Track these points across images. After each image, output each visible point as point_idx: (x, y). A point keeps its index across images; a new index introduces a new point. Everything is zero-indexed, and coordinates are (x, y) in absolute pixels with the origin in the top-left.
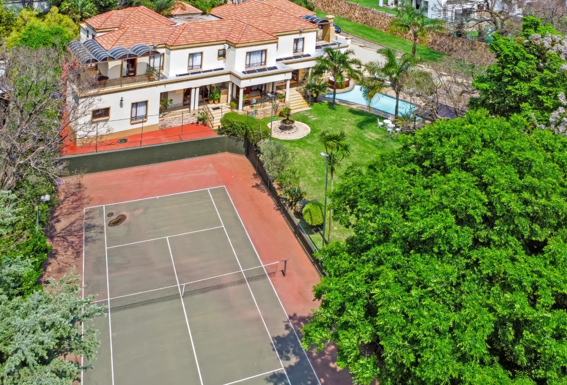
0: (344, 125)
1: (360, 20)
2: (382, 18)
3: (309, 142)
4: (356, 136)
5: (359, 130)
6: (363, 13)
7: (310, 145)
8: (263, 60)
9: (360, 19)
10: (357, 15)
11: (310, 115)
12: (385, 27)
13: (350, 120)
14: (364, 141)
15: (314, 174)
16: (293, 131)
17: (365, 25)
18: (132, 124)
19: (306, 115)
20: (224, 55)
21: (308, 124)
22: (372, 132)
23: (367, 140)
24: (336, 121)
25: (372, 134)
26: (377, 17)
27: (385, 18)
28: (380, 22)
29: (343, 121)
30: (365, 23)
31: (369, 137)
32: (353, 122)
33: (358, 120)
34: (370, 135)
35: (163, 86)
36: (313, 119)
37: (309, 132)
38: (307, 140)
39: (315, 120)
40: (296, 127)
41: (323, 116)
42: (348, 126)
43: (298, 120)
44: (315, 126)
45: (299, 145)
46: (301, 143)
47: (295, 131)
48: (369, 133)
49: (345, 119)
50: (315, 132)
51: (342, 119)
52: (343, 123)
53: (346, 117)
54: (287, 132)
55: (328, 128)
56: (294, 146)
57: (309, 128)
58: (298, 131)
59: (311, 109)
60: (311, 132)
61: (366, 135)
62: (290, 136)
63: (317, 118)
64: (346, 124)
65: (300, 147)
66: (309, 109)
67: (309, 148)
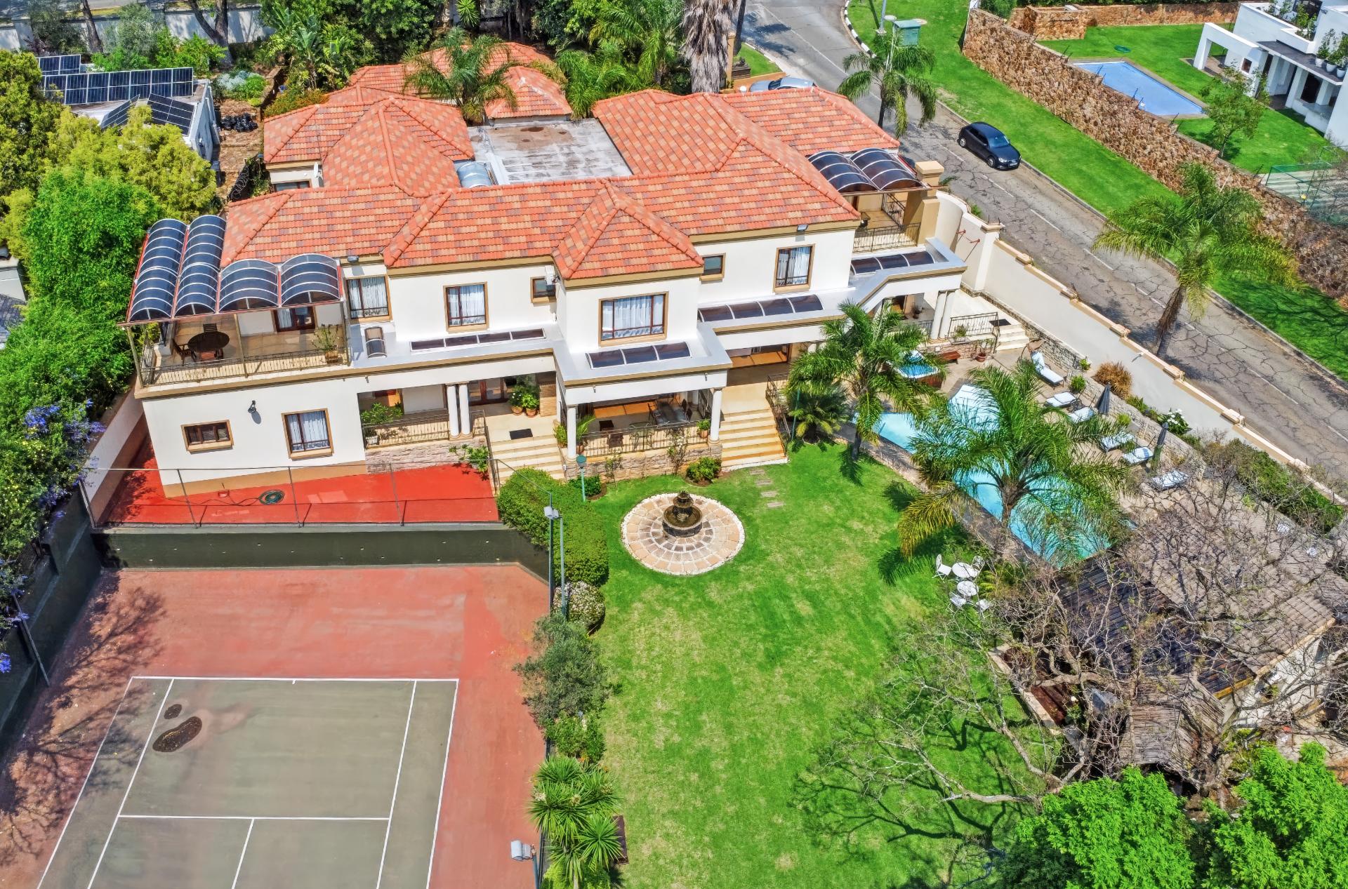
0: (840, 546)
1: (1095, 129)
2: (1159, 137)
3: (713, 594)
4: (855, 598)
5: (874, 573)
6: (1106, 108)
7: (710, 604)
8: (658, 320)
9: (1096, 124)
10: (1088, 111)
11: (769, 488)
12: (1161, 165)
13: (871, 528)
14: (868, 622)
15: (668, 716)
16: (695, 539)
17: (1107, 146)
19: (759, 485)
20: (551, 293)
21: (748, 521)
22: (910, 592)
23: (879, 618)
24: (830, 525)
25: (904, 600)
26: (1144, 129)
27: (1167, 139)
28: (1149, 147)
29: (849, 530)
30: (1106, 140)
31: (890, 610)
32: (874, 540)
33: (893, 536)
34: (896, 602)
36: (772, 505)
37: (735, 553)
38: (713, 583)
39: (774, 512)
40: (707, 524)
41: (800, 501)
42: (850, 555)
43: (726, 502)
44: (762, 533)
45: (681, 601)
46: (692, 592)
47: (699, 545)
48: (899, 594)
49: (856, 525)
50: (749, 558)
51: (848, 524)
52: (845, 539)
53: (865, 514)
54: (676, 544)
55: (795, 549)
56: (667, 602)
57: (742, 540)
58: (705, 544)
59: (783, 465)
60: (739, 554)
61: (885, 600)
62: (678, 557)
63: (782, 505)
64: (850, 543)
65: (681, 609)
66: (778, 462)
67: (701, 618)
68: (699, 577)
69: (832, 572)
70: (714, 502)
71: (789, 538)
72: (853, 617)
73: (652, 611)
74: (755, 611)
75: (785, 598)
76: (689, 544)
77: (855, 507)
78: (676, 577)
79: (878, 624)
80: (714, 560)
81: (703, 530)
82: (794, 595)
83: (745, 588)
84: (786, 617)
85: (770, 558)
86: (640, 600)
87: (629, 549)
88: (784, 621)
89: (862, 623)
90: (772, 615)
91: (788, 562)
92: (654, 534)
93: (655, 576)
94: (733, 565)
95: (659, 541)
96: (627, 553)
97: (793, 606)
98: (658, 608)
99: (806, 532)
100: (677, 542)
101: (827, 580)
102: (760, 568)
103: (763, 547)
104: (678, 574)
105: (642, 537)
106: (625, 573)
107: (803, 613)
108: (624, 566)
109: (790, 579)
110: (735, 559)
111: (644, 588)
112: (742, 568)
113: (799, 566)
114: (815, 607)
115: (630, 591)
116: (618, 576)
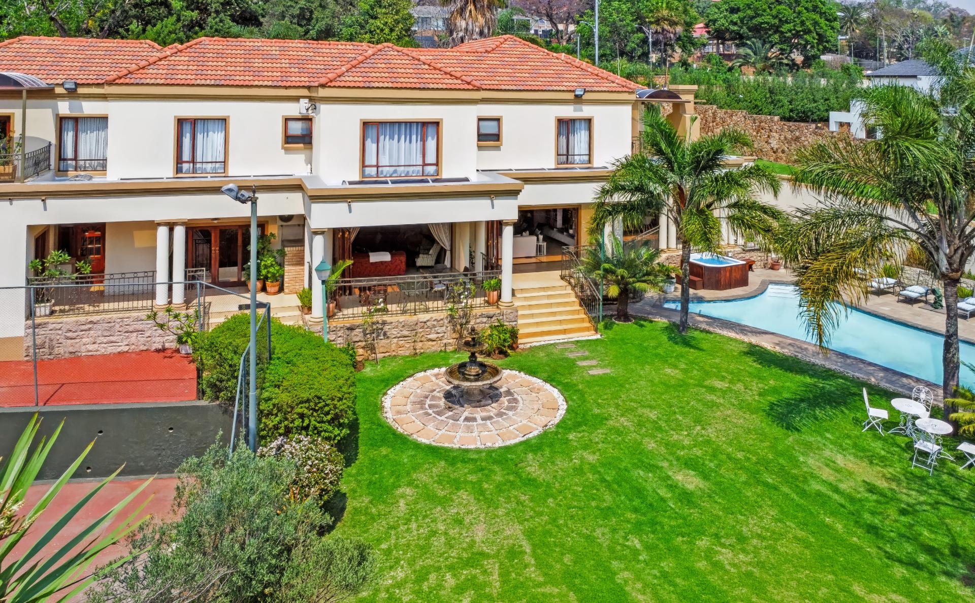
0: (709, 405)
1: (785, 155)
3: (533, 469)
4: (764, 463)
5: (777, 431)
6: (790, 138)
8: (431, 158)
10: (775, 144)
11: (585, 358)
13: (739, 386)
14: (803, 494)
20: (306, 139)
22: (842, 449)
23: (815, 486)
24: (682, 385)
25: (840, 460)
29: (712, 389)
31: (826, 474)
32: (751, 397)
33: (775, 391)
34: (830, 463)
35: (37, 202)
36: (594, 372)
37: (557, 420)
38: (530, 456)
39: (601, 377)
40: (509, 393)
41: (632, 366)
42: (729, 412)
43: (532, 372)
44: (590, 398)
45: (480, 481)
46: (496, 468)
47: (500, 415)
48: (827, 453)
49: (718, 384)
50: (579, 424)
51: (707, 383)
52: (711, 397)
53: (726, 375)
54: (466, 414)
55: (640, 411)
56: (457, 485)
57: (563, 406)
58: (510, 413)
59: (597, 340)
60: (563, 421)
61: (811, 461)
62: (469, 430)
63: (608, 371)
64: (722, 401)
65: (482, 492)
66: (590, 338)
67: (519, 503)
68: (507, 449)
69: (711, 433)
70: (514, 372)
71: (632, 400)
72: (775, 487)
73: (430, 497)
74: (608, 485)
75: (652, 468)
76: (484, 414)
77: (707, 368)
78: (467, 451)
79: (819, 494)
80: (525, 431)
81: (504, 400)
82: (665, 464)
83: (582, 459)
84: (663, 492)
85: (611, 423)
86: (410, 484)
87: (395, 426)
88: (663, 500)
89: (794, 495)
90: (639, 492)
91: (640, 425)
92: (431, 406)
93: (434, 451)
94: (557, 433)
95: (439, 413)
96: (390, 428)
97: (669, 477)
98: (441, 493)
99: (653, 392)
100: (467, 411)
101: (708, 442)
102: (598, 435)
103: (596, 411)
104: (472, 447)
105: (413, 411)
106: (384, 451)
107: (690, 487)
108: (384, 441)
109: (650, 445)
110: (558, 426)
111: (415, 468)
112: (571, 436)
113: (659, 429)
114: (706, 477)
115: (392, 473)
116: (373, 453)
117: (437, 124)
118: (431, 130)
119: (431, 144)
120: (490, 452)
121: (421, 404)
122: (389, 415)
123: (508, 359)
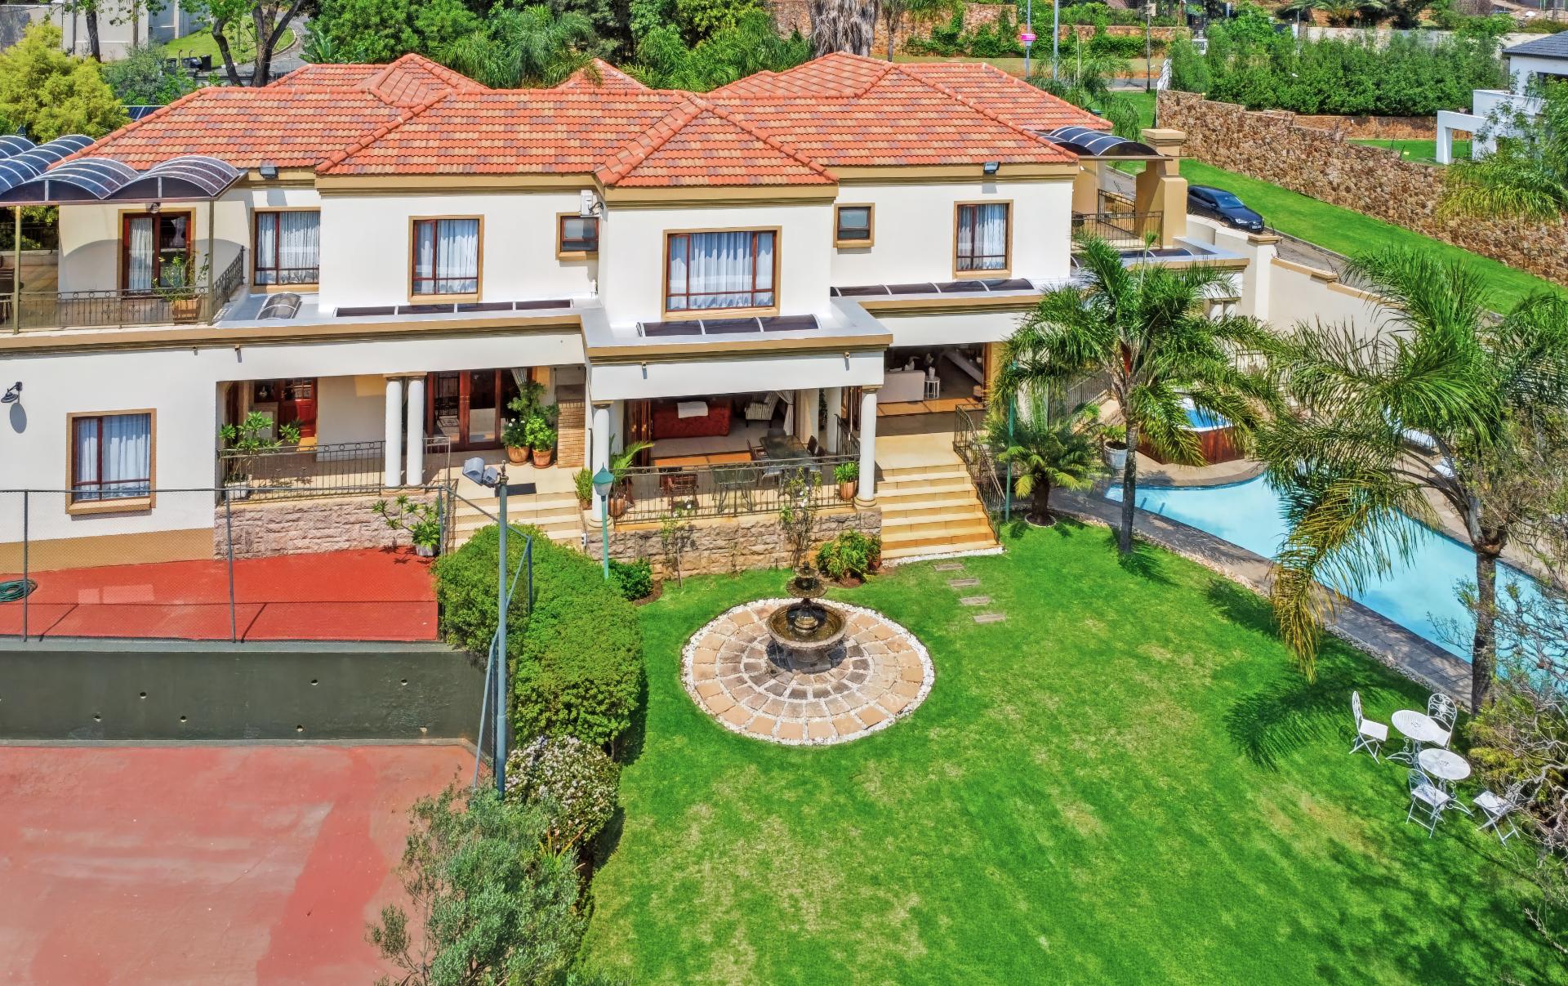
0: (1136, 691)
2: (1440, 188)
4: (1195, 797)
5: (1222, 743)
6: (1358, 167)
8: (764, 281)
11: (975, 593)
13: (1188, 658)
14: (1238, 854)
18: (76, 516)
20: (586, 245)
21: (938, 647)
22: (1311, 784)
23: (1259, 843)
24: (1104, 652)
25: (1304, 801)
26: (1416, 182)
29: (1146, 662)
31: (1280, 824)
32: (1200, 680)
33: (1238, 672)
34: (1288, 807)
35: (229, 353)
36: (983, 619)
37: (916, 705)
38: (872, 764)
39: (989, 629)
40: (857, 650)
41: (1038, 612)
42: (1161, 707)
43: (894, 615)
44: (968, 666)
45: (800, 802)
46: (824, 782)
47: (840, 688)
48: (1289, 788)
49: (1159, 653)
50: (945, 714)
51: (1141, 650)
52: (1140, 677)
53: (1171, 635)
54: (794, 685)
55: (1037, 695)
56: (768, 804)
57: (929, 679)
58: (854, 686)
59: (996, 557)
60: (925, 706)
61: (1262, 801)
62: (795, 711)
63: (1002, 618)
64: (1155, 685)
65: (800, 819)
66: (986, 553)
67: (848, 841)
68: (841, 749)
69: (1128, 741)
70: (870, 613)
71: (1027, 676)
72: (1201, 842)
73: (733, 824)
74: (971, 824)
75: (1036, 796)
76: (818, 686)
77: (1148, 622)
78: (788, 749)
79: (1262, 856)
80: (870, 718)
81: (849, 661)
82: (1054, 791)
83: (942, 773)
84: (1045, 839)
85: (992, 714)
86: (707, 799)
87: (696, 698)
88: (1041, 850)
89: (1224, 856)
90: (1011, 835)
91: (1031, 720)
92: (748, 667)
93: (744, 746)
94: (913, 727)
95: (757, 681)
96: (689, 702)
97: (1055, 814)
98: (747, 818)
99: (1059, 663)
100: (794, 680)
101: (1122, 757)
102: (971, 733)
103: (974, 691)
104: (795, 743)
105: (723, 674)
106: (679, 741)
107: (1083, 832)
108: (679, 726)
109: (1040, 756)
110: (917, 713)
111: (718, 773)
112: (933, 734)
113: (1056, 729)
114: (1107, 817)
115: (686, 780)
116: (664, 745)
117: (774, 233)
118: (766, 241)
119: (765, 259)
120: (819, 752)
121: (736, 660)
122: (690, 679)
123: (863, 587)
